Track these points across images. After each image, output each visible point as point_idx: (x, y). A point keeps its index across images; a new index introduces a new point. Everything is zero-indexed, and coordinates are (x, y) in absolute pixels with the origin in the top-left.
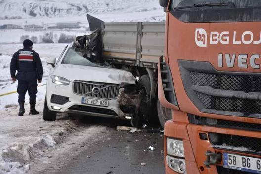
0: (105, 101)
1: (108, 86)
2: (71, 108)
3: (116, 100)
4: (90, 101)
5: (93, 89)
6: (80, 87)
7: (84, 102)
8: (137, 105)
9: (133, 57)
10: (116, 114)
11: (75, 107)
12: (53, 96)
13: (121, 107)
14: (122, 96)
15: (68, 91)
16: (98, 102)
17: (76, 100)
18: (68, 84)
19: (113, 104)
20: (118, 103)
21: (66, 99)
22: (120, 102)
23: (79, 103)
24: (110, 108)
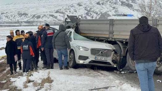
0: (106, 58)
1: (107, 51)
2: (90, 62)
3: (111, 57)
4: (99, 58)
5: (100, 53)
6: (94, 51)
7: (96, 59)
8: (119, 60)
9: (107, 36)
10: (111, 64)
11: (92, 61)
12: (80, 56)
13: (113, 61)
14: (113, 55)
15: (88, 54)
16: (103, 59)
17: (92, 58)
18: (88, 50)
20: (112, 59)
21: (87, 58)
22: (112, 58)
23: (94, 59)
24: (108, 61)
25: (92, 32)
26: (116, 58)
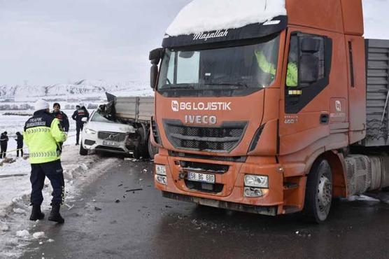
0: (117, 143)
1: (119, 134)
2: (97, 147)
3: (124, 142)
4: (108, 143)
5: (110, 136)
6: (102, 135)
7: (104, 143)
8: (136, 145)
9: (134, 117)
10: (124, 151)
11: (99, 147)
12: (86, 140)
13: (127, 147)
14: (127, 140)
15: (94, 137)
16: (113, 144)
17: (99, 142)
18: (95, 133)
19: (122, 145)
21: (94, 142)
22: (126, 143)
23: (102, 144)
24: (120, 147)
25: (127, 113)
26: (131, 143)
